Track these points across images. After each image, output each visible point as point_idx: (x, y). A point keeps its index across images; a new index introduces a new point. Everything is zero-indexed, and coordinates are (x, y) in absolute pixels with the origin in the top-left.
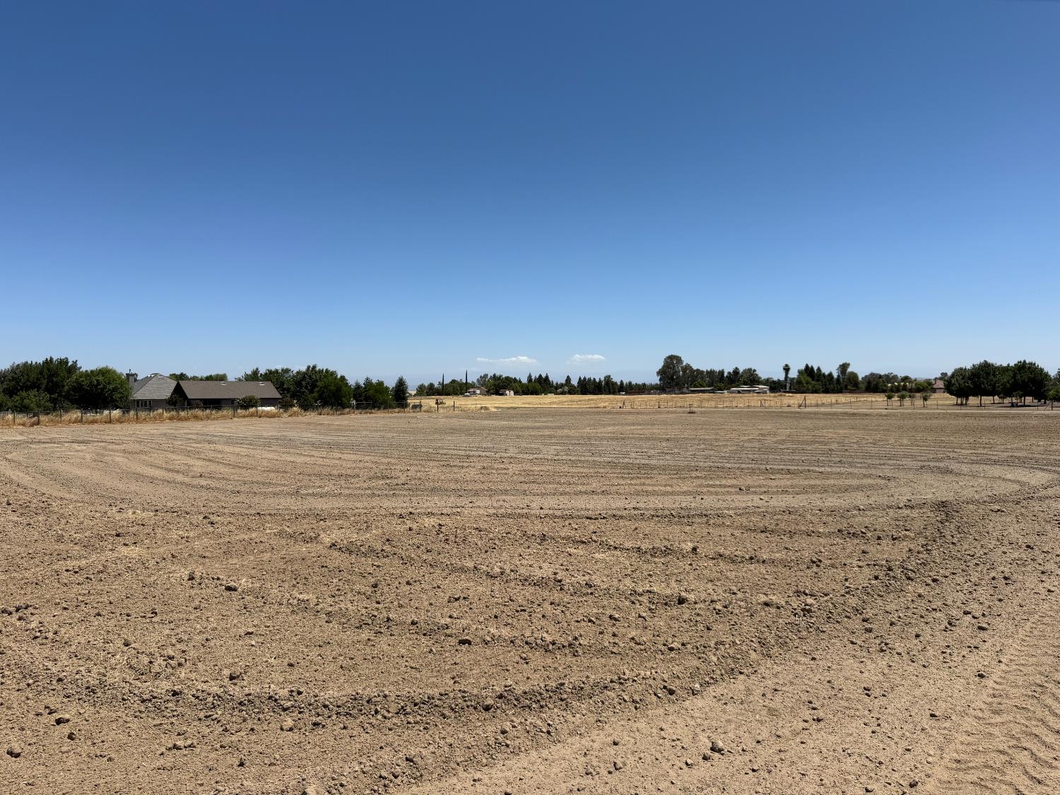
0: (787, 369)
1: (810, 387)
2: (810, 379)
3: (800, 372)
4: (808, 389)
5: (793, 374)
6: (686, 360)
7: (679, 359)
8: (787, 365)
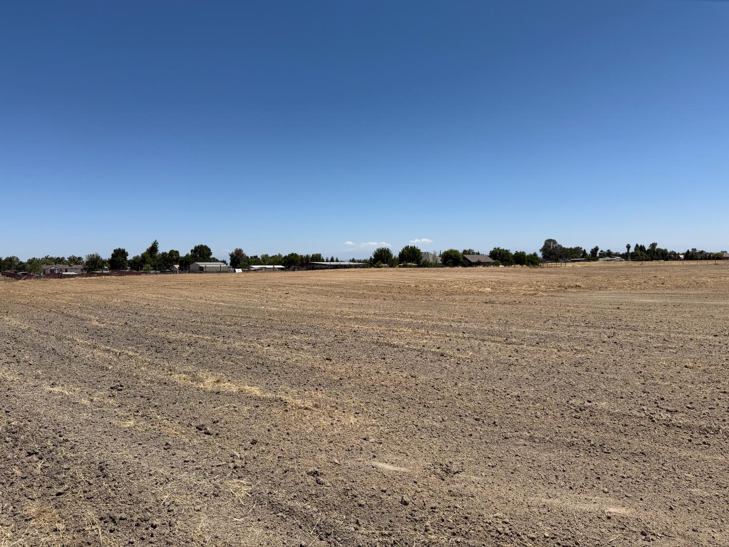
0: (628, 247)
1: (644, 258)
2: (643, 253)
3: (635, 249)
4: (643, 259)
5: (632, 250)
6: (559, 242)
7: (554, 242)
8: (628, 245)
